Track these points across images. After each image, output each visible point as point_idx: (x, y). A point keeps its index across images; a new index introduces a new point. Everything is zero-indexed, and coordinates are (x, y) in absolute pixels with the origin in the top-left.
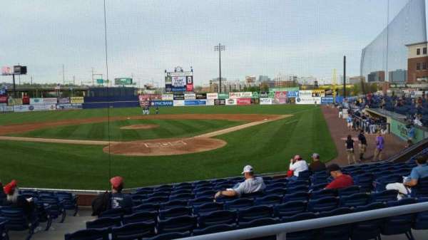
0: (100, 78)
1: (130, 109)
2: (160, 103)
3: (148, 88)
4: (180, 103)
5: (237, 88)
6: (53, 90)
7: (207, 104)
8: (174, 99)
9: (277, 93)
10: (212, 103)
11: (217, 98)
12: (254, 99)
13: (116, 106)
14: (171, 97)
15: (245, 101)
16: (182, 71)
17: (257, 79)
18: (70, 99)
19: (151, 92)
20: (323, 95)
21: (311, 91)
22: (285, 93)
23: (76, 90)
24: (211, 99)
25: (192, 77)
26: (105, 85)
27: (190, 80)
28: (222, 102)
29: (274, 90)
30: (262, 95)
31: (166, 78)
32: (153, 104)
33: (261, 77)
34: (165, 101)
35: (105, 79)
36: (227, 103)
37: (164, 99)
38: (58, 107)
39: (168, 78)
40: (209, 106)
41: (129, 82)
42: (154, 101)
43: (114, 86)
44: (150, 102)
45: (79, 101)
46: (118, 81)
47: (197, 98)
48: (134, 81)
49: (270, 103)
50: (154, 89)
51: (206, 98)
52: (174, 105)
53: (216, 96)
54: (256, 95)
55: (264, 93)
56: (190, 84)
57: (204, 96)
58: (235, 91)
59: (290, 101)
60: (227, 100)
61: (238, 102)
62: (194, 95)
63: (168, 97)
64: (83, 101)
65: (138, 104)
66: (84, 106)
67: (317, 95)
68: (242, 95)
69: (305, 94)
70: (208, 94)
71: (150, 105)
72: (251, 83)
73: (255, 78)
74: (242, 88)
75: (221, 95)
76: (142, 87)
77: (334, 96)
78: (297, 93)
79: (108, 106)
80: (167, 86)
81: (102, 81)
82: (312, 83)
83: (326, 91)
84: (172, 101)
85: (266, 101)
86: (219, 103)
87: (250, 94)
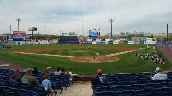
0: (63, 32)
1: (75, 44)
2: (87, 43)
3: (81, 37)
4: (95, 43)
5: (117, 37)
6: (46, 37)
7: (105, 43)
8: (92, 41)
9: (136, 39)
10: (108, 43)
11: (110, 41)
12: (126, 42)
13: (70, 43)
14: (91, 40)
15: (122, 42)
16: (96, 30)
17: (126, 33)
18: (53, 40)
19: (83, 38)
20: (157, 40)
21: (151, 39)
22: (139, 39)
23: (55, 37)
24: (107, 41)
25: (100, 32)
26: (65, 35)
27: (98, 33)
28: (112, 42)
29: (135, 38)
30: (129, 40)
31: (89, 33)
32: (84, 43)
33: (127, 33)
34: (89, 42)
35: (65, 33)
36: (114, 43)
37: (88, 41)
38: (49, 43)
39: (90, 32)
40: (106, 44)
41: (74, 34)
42: (84, 42)
43: (68, 36)
44: (83, 42)
45: (56, 41)
46: (70, 34)
47: (101, 41)
48: (76, 34)
49: (133, 43)
50: (84, 37)
51: (105, 41)
52: (92, 43)
53: (109, 40)
54: (127, 40)
55: (130, 39)
56: (98, 35)
57: (104, 40)
58: (116, 38)
59: (142, 43)
60: (114, 42)
61: (119, 43)
62: (100, 39)
63: (89, 40)
64: (58, 41)
65: (78, 43)
66: (58, 43)
67: (154, 40)
68: (120, 40)
69: (149, 40)
70: (106, 39)
71: (83, 43)
72: (123, 35)
73: (125, 33)
74: (119, 37)
75: (111, 40)
76: (79, 36)
77: (162, 41)
78: (145, 40)
79: (67, 43)
80: (90, 36)
81: (64, 34)
82: (151, 36)
83: (158, 38)
84: (91, 42)
85: (131, 43)
86: (110, 43)
87: (124, 40)
